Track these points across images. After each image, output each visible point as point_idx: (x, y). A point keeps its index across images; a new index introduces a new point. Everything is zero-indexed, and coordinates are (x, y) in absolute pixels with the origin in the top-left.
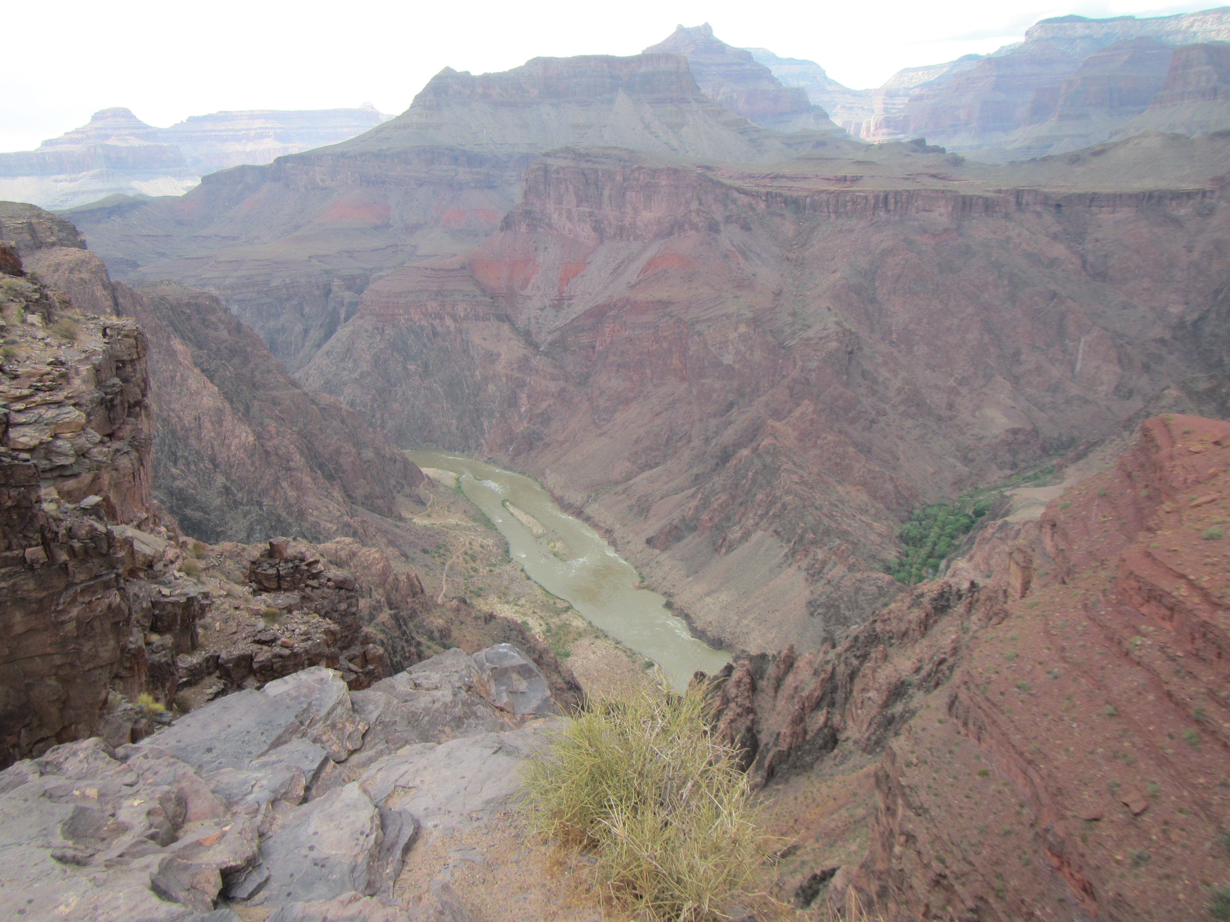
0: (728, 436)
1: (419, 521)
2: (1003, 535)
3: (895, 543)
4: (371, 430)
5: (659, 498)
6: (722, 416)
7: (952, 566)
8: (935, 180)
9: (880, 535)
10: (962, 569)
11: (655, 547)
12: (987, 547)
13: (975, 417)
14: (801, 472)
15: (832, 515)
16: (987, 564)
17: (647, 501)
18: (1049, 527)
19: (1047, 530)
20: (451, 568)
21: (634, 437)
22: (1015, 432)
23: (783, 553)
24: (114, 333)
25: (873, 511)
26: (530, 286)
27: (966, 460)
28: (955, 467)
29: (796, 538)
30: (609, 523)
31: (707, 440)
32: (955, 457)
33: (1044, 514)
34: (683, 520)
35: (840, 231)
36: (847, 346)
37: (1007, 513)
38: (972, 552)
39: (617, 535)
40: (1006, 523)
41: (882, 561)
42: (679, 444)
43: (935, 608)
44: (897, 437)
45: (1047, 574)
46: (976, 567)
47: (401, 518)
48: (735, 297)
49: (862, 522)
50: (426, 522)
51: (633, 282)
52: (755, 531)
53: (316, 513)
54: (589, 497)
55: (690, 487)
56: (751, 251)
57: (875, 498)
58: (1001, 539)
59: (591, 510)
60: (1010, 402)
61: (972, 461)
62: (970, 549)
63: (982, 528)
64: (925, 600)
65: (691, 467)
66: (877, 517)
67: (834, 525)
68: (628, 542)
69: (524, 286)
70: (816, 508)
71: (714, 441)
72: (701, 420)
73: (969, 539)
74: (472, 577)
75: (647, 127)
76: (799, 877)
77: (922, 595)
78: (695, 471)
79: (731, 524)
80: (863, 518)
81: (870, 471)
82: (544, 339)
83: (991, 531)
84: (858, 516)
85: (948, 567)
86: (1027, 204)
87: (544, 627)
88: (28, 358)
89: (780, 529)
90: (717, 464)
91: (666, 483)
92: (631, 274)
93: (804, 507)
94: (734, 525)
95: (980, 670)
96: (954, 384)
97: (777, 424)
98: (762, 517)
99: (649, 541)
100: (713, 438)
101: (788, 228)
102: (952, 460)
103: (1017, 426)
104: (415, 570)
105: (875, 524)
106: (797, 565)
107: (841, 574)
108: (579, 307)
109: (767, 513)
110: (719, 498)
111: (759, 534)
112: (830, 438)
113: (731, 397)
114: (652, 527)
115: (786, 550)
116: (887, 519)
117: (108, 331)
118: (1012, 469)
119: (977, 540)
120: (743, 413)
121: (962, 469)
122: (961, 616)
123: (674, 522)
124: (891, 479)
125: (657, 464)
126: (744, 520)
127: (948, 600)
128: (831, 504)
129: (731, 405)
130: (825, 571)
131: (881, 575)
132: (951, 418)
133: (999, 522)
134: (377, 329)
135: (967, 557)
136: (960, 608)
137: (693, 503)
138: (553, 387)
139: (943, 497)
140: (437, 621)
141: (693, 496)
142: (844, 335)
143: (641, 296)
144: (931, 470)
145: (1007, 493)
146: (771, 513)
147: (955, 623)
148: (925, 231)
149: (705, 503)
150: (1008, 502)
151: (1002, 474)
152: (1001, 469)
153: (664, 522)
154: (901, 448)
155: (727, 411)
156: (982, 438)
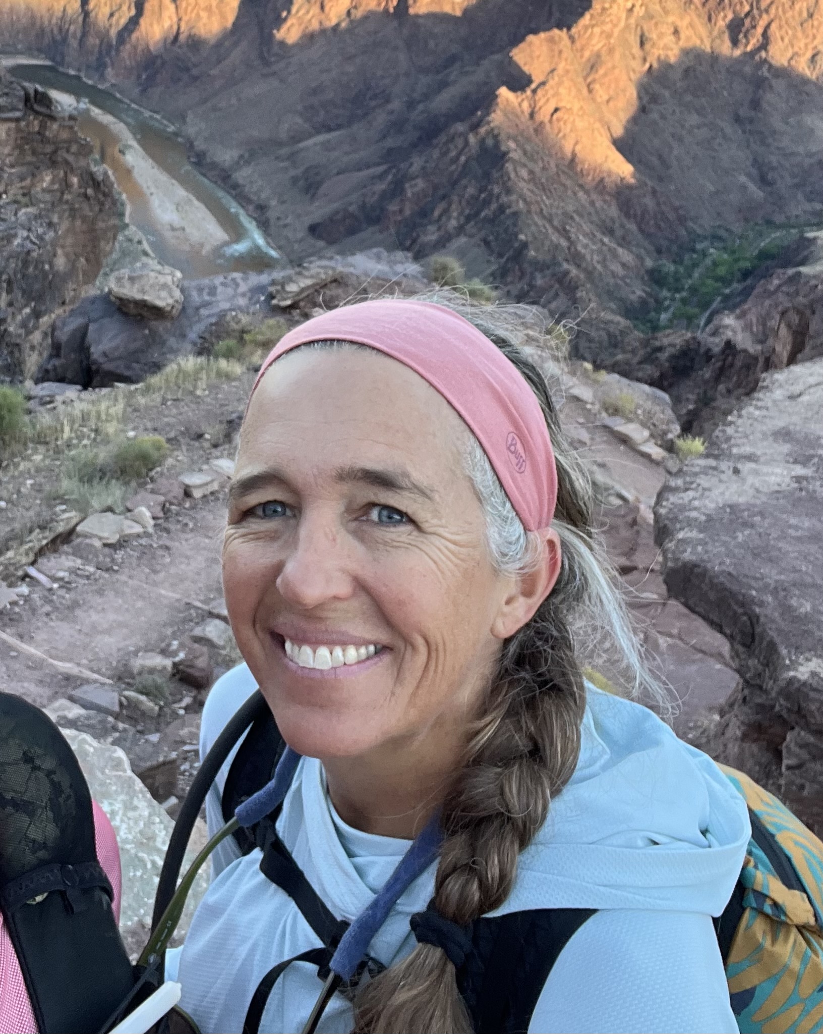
0: (443, 101)
2: (792, 290)
3: (642, 278)
5: (335, 171)
6: (438, 72)
7: (715, 322)
9: (624, 265)
10: (727, 327)
11: (320, 237)
12: (767, 303)
13: (787, 123)
14: (531, 165)
15: (564, 229)
16: (764, 325)
17: (317, 174)
21: (313, 85)
23: (489, 271)
25: (619, 233)
27: (764, 181)
28: (746, 188)
29: (511, 252)
30: (263, 196)
31: (411, 105)
32: (749, 175)
34: (363, 207)
37: (803, 263)
38: (746, 307)
39: (272, 214)
40: (799, 274)
41: (621, 300)
42: (373, 103)
43: (674, 368)
44: (673, 135)
46: (748, 327)
49: (604, 244)
52: (458, 235)
54: (241, 157)
55: (379, 164)
57: (627, 215)
58: (788, 294)
59: (241, 175)
61: (770, 184)
62: (744, 301)
63: (764, 277)
64: (663, 356)
65: (384, 137)
66: (624, 242)
67: (565, 244)
68: (285, 226)
70: (544, 217)
71: (421, 107)
72: (407, 74)
73: (745, 289)
77: (660, 349)
78: (390, 143)
79: (425, 221)
80: (606, 240)
83: (776, 282)
84: (599, 235)
85: (709, 321)
89: (491, 238)
90: (420, 138)
91: (347, 153)
94: (430, 223)
96: (766, 74)
98: (468, 219)
99: (313, 229)
100: (420, 102)
102: (743, 179)
105: (620, 251)
106: (506, 289)
107: (563, 308)
109: (477, 213)
110: (416, 185)
111: (463, 240)
113: (455, 49)
114: (318, 211)
115: (494, 267)
116: (638, 246)
119: (756, 292)
120: (467, 73)
121: (756, 192)
122: (706, 382)
123: (351, 209)
124: (654, 192)
125: (339, 127)
126: (444, 219)
127: (692, 360)
128: (565, 214)
129: (452, 59)
131: (618, 318)
132: (751, 121)
133: (791, 271)
135: (738, 311)
136: (707, 373)
137: (381, 187)
139: (719, 227)
141: (381, 177)
144: (712, 188)
145: (810, 235)
146: (483, 214)
147: (697, 391)
149: (397, 189)
150: (808, 247)
151: (808, 207)
152: (810, 200)
153: (335, 206)
154: (675, 152)
155: (446, 67)
156: (793, 154)
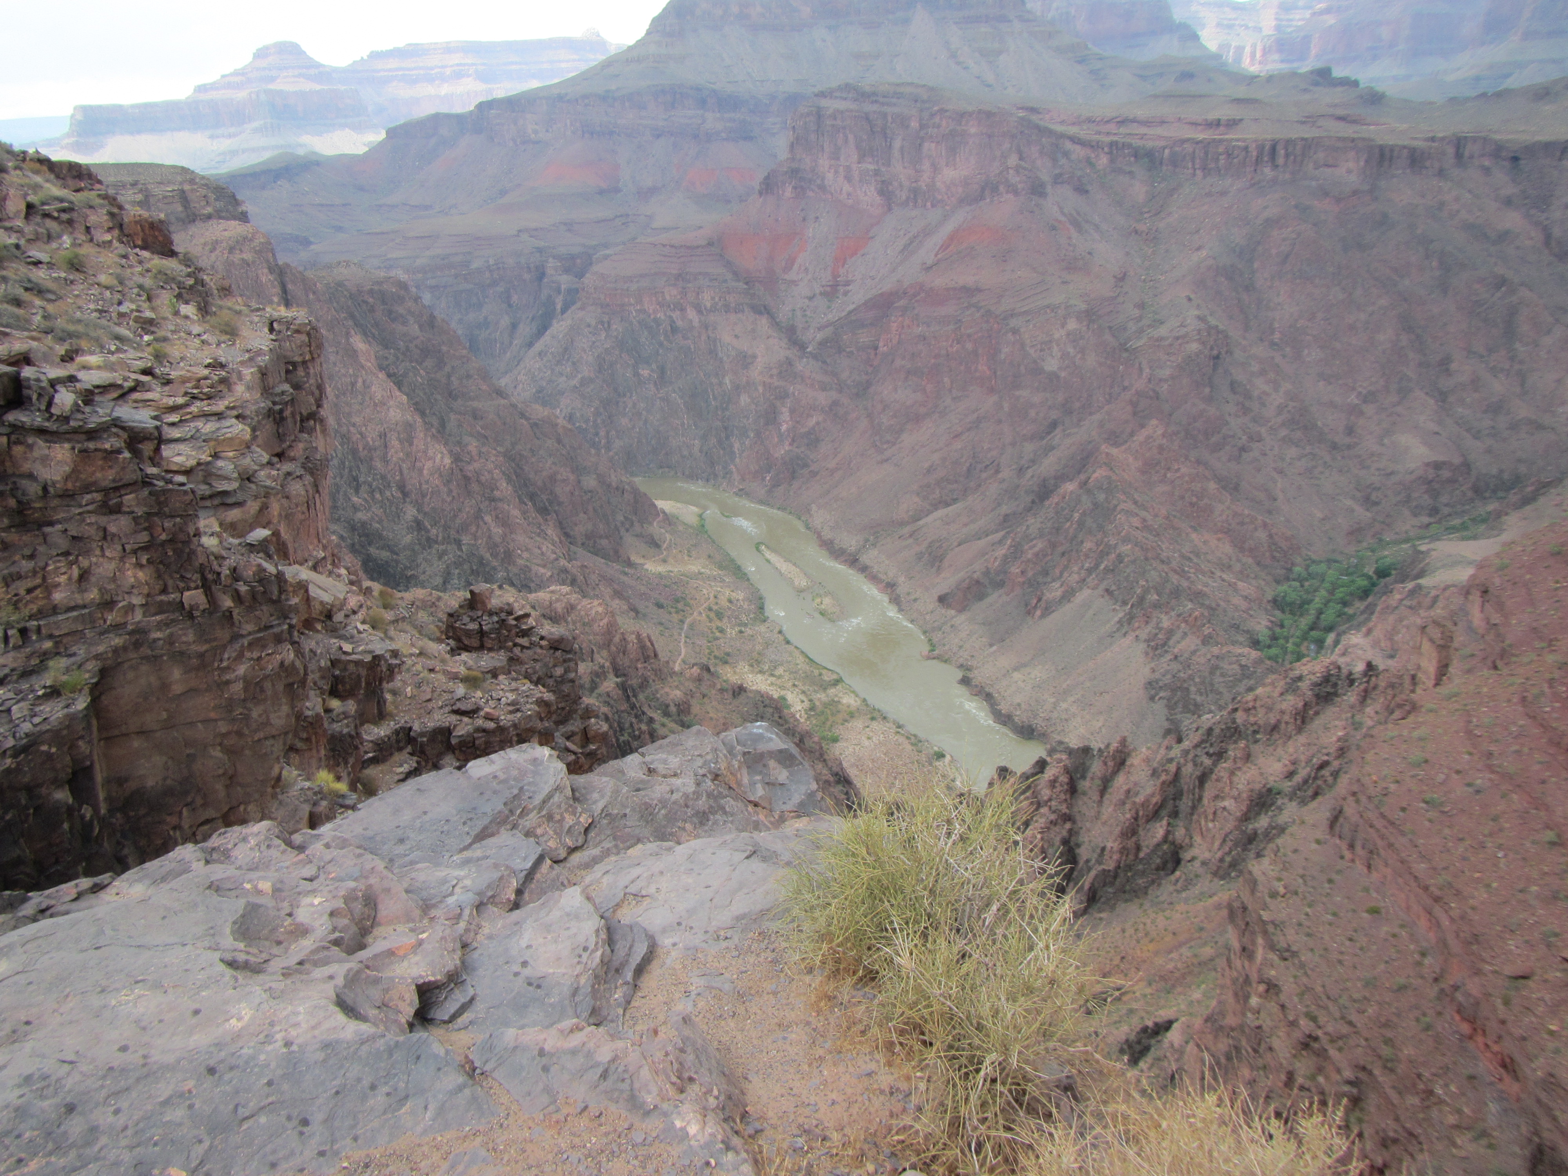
0: (1048, 465)
1: (653, 567)
2: (1414, 603)
3: (1266, 609)
4: (593, 451)
5: (956, 543)
6: (1042, 438)
7: (1343, 643)
8: (1341, 125)
9: (1246, 598)
10: (1355, 646)
11: (949, 606)
12: (1391, 619)
13: (1383, 445)
14: (1143, 514)
15: (1183, 571)
16: (1391, 639)
17: (940, 547)
18: (1478, 594)
19: (1476, 597)
20: (692, 627)
21: (926, 465)
22: (1438, 466)
23: (1116, 619)
24: (283, 328)
25: (1237, 567)
26: (796, 267)
27: (1368, 502)
28: (1353, 511)
29: (1134, 599)
30: (891, 574)
31: (1021, 471)
32: (1353, 498)
33: (1473, 577)
34: (987, 573)
35: (1209, 194)
36: (1212, 349)
37: (1421, 574)
38: (1371, 624)
39: (901, 590)
40: (1419, 587)
41: (1248, 632)
42: (984, 475)
43: (1317, 696)
44: (1275, 469)
45: (1473, 655)
46: (1376, 644)
47: (629, 564)
48: (1064, 283)
49: (1224, 580)
50: (661, 569)
51: (929, 262)
52: (1081, 589)
53: (526, 555)
54: (867, 540)
55: (997, 531)
56: (1087, 222)
57: (1242, 549)
58: (1410, 608)
59: (869, 557)
60: (1432, 426)
61: (1376, 504)
62: (1368, 619)
63: (1385, 593)
64: (1304, 685)
65: (999, 505)
66: (1243, 575)
67: (1185, 584)
68: (915, 600)
69: (788, 268)
70: (1163, 562)
71: (1029, 473)
72: (1013, 444)
73: (1367, 607)
74: (717, 639)
75: (953, 56)
76: (1125, 1028)
77: (1300, 678)
78: (1004, 509)
79: (1049, 580)
80: (1224, 576)
81: (1235, 514)
82: (813, 337)
83: (1398, 597)
84: (1218, 573)
85: (1337, 642)
86: (1471, 157)
87: (807, 704)
88: (182, 359)
89: (1113, 588)
90: (1033, 502)
91: (966, 525)
92: (927, 253)
93: (1146, 559)
94: (1054, 580)
95: (1374, 778)
96: (1356, 401)
97: (1114, 451)
98: (1089, 571)
99: (942, 599)
100: (1029, 467)
101: (1139, 190)
102: (1349, 502)
103: (1441, 458)
104: (648, 629)
105: (1240, 584)
106: (1134, 634)
107: (1193, 647)
108: (858, 295)
109: (1097, 566)
110: (1035, 546)
111: (1086, 592)
112: (1184, 470)
113: (1054, 415)
114: (946, 581)
115: (1121, 615)
116: (1256, 577)
117: (275, 325)
118: (1430, 515)
119: (1378, 608)
120: (1068, 435)
121: (1363, 514)
122: (1352, 707)
123: (975, 576)
124: (1265, 525)
125: (955, 501)
126: (1066, 574)
127: (1335, 685)
128: (1183, 556)
129: (1054, 425)
130: (1171, 643)
131: (1246, 650)
132: (1349, 447)
133: (1410, 585)
134: (602, 323)
135: (1364, 629)
136: (1351, 697)
137: (1001, 552)
138: (823, 398)
139: (1334, 551)
140: (674, 693)
141: (1001, 542)
142: (1209, 334)
143: (939, 281)
144: (1319, 515)
145: (1423, 548)
146: (1102, 567)
147: (1344, 716)
148: (1326, 194)
149: (1016, 552)
150: (1424, 560)
151: (1416, 522)
152: (1415, 516)
153: (961, 575)
154: (1279, 485)
155: (1049, 433)
156: (1392, 473)
